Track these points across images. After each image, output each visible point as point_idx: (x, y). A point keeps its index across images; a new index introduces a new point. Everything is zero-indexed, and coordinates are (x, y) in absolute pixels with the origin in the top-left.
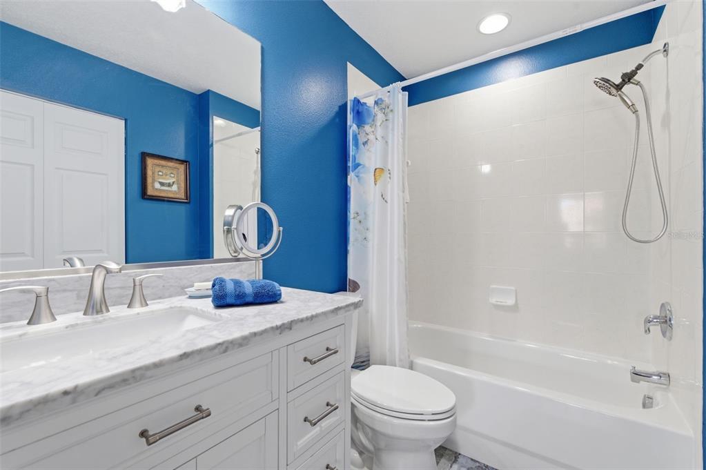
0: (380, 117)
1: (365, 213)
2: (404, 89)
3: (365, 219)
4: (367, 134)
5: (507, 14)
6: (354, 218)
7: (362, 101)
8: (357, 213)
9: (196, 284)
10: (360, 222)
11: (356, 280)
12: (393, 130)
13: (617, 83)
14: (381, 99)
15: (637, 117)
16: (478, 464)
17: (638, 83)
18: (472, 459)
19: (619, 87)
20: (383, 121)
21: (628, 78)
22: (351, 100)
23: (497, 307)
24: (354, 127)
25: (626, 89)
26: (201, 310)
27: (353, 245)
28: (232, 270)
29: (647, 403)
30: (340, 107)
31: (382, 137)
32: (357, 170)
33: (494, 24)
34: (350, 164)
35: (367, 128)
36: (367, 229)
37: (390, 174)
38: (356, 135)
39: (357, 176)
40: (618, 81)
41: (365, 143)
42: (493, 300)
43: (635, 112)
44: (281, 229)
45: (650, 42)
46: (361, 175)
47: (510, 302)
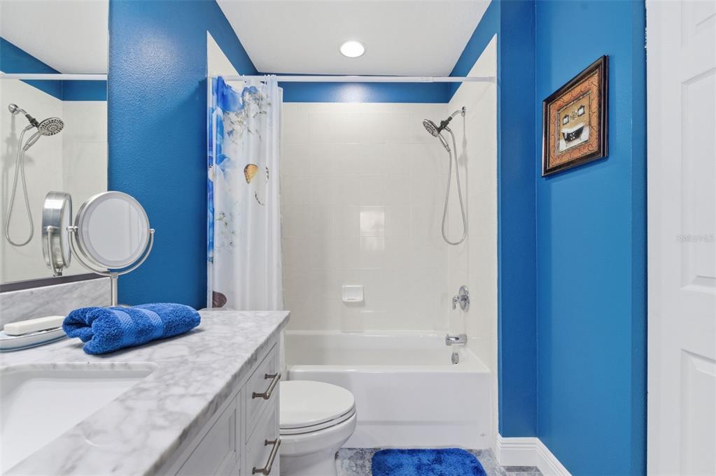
0: (253, 107)
1: (230, 214)
2: (280, 84)
3: (231, 220)
4: (233, 123)
5: (364, 44)
6: (220, 219)
7: (227, 83)
8: (223, 214)
9: (6, 326)
10: (226, 224)
11: (221, 292)
12: (271, 124)
13: (438, 127)
14: (255, 88)
15: (450, 153)
16: (355, 451)
17: (449, 131)
18: (349, 449)
19: (439, 130)
20: (257, 113)
21: (444, 124)
22: (213, 78)
23: (347, 304)
24: (219, 111)
25: (443, 132)
26: (68, 365)
27: (219, 251)
28: (65, 296)
29: (455, 359)
30: (200, 82)
31: (256, 131)
32: (222, 164)
33: (352, 49)
34: (213, 154)
35: (232, 115)
36: (233, 233)
37: (268, 172)
38: (221, 122)
39: (223, 171)
40: (438, 125)
41: (230, 133)
42: (345, 299)
43: (449, 151)
44: (153, 231)
45: (448, 102)
46: (226, 170)
47: (359, 298)
